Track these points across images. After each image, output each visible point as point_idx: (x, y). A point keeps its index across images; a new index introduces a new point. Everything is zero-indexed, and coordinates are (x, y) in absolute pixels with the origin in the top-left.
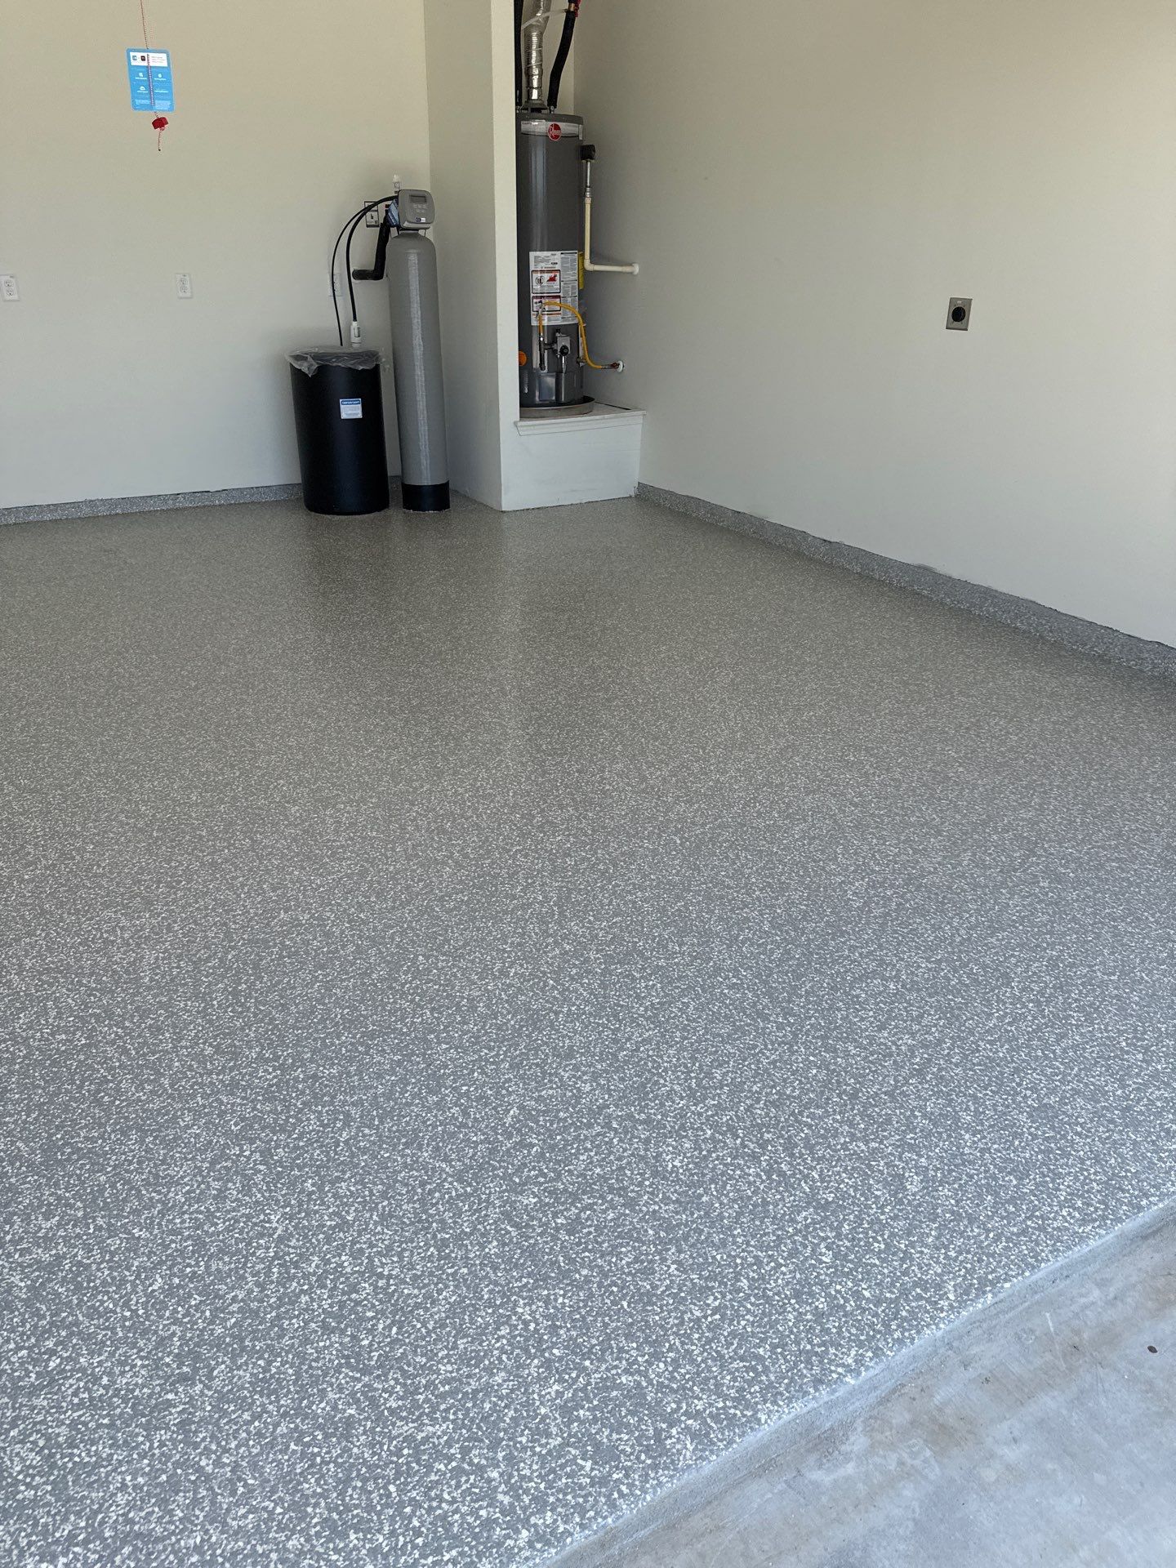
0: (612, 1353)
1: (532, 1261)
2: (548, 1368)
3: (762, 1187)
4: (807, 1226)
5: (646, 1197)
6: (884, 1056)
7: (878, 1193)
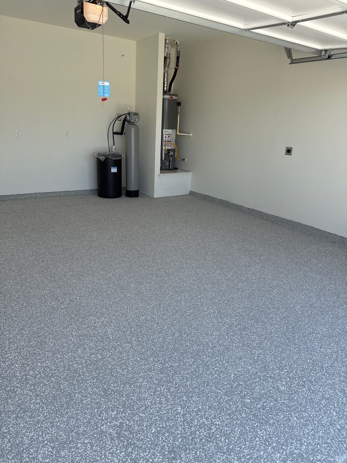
0: (289, 444)
1: (256, 418)
2: (274, 450)
3: (309, 394)
4: (325, 405)
5: (279, 398)
6: (325, 356)
7: (340, 395)
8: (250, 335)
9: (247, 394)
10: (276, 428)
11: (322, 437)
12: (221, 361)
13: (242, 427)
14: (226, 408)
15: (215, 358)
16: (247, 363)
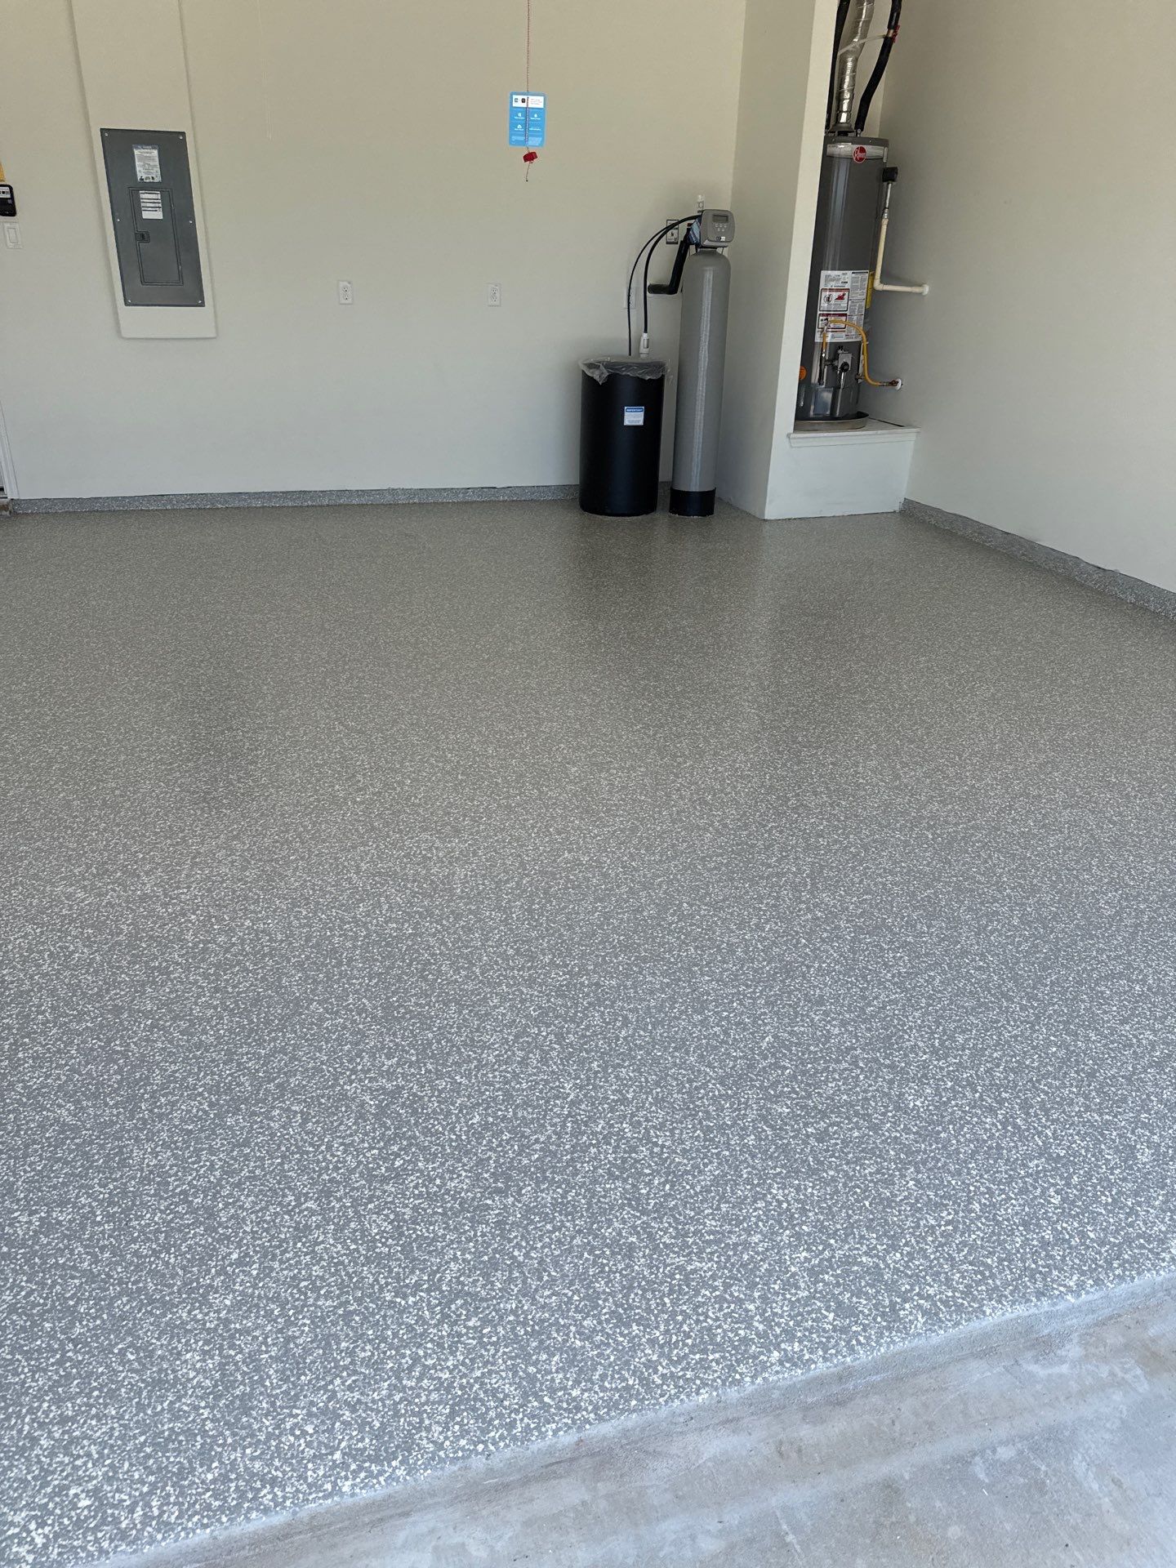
0: (854, 1237)
1: (785, 1156)
2: (798, 1240)
3: (997, 1134)
4: (1038, 1172)
5: (888, 1125)
7: (1109, 1157)
8: (886, 947)
9: (790, 1093)
10: (837, 1192)
11: (973, 1248)
12: (750, 998)
13: (730, 1167)
14: (707, 1112)
15: (733, 987)
16: (834, 1019)
